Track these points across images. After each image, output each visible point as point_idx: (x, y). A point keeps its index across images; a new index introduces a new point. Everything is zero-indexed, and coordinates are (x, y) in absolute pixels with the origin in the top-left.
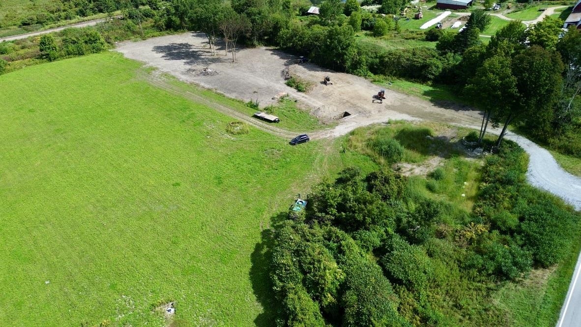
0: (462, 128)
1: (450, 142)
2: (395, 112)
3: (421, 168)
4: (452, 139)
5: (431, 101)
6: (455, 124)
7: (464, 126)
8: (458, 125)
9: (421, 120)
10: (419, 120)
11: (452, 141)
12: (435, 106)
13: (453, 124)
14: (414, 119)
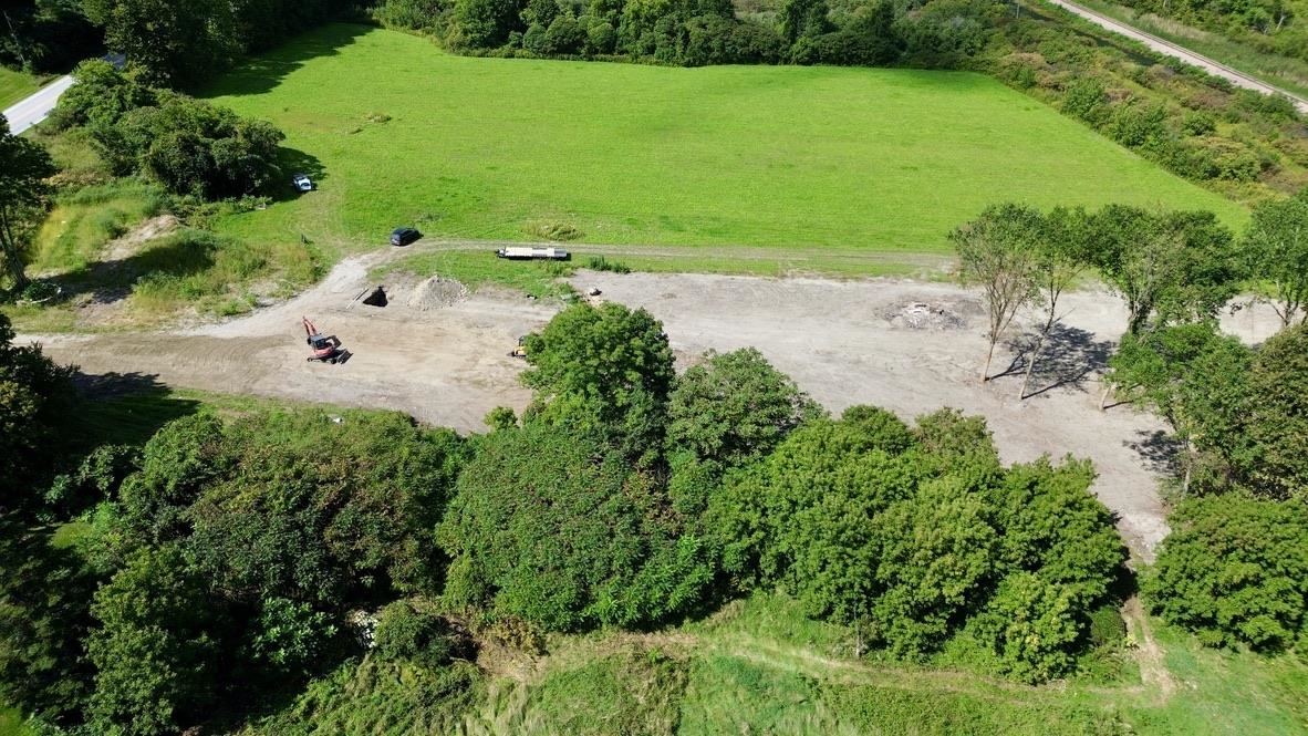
0: (63, 330)
1: (92, 294)
2: (256, 335)
3: (143, 240)
4: (89, 302)
5: (166, 390)
6: (83, 340)
7: (59, 336)
8: (74, 338)
9: (177, 333)
10: (184, 332)
11: (89, 296)
12: (150, 378)
13: (88, 338)
14: (198, 332)
